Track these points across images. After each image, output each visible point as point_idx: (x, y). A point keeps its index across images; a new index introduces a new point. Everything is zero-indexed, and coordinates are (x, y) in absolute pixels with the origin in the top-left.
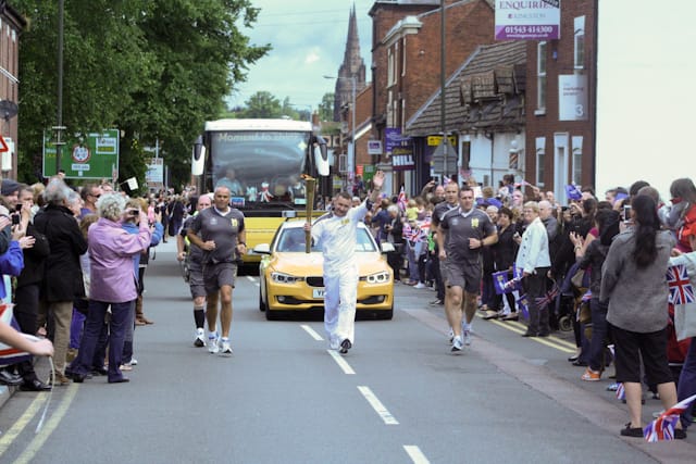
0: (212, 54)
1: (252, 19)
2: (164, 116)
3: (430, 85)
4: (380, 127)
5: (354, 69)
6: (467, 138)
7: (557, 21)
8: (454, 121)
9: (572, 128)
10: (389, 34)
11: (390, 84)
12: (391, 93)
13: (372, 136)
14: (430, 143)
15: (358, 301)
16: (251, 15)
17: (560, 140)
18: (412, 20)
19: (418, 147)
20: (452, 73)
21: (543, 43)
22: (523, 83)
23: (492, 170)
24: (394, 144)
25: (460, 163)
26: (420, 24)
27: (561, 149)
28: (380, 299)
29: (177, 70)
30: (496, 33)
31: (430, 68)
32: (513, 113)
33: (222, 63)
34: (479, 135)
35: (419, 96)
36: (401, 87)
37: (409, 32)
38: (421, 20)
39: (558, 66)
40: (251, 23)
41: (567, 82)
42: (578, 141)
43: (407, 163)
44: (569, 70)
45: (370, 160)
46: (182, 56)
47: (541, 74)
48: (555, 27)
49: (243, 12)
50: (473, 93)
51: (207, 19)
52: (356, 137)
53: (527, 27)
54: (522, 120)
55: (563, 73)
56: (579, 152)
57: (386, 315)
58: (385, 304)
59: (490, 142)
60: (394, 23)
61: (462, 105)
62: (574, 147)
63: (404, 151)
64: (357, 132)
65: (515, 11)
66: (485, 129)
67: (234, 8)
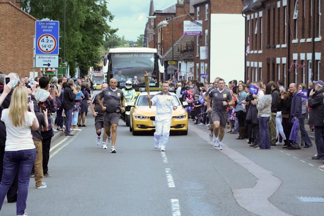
0: (98, 32)
1: (112, 19)
6: (180, 62)
7: (201, 30)
8: (176, 56)
9: (204, 61)
10: (158, 25)
11: (159, 42)
12: (159, 45)
14: (169, 64)
16: (111, 18)
17: (202, 65)
18: (165, 22)
20: (178, 40)
21: (198, 36)
22: (193, 47)
23: (186, 72)
25: (178, 70)
26: (167, 23)
27: (202, 67)
29: (85, 37)
30: (184, 33)
32: (191, 56)
33: (102, 35)
35: (168, 47)
36: (161, 44)
37: (164, 26)
38: (168, 22)
39: (202, 44)
40: (112, 21)
41: (203, 49)
42: (206, 65)
44: (204, 45)
46: (88, 33)
47: (198, 45)
48: (201, 32)
49: (109, 17)
50: (181, 48)
51: (96, 20)
53: (193, 32)
54: (193, 58)
55: (202, 46)
56: (206, 68)
59: (185, 64)
60: (160, 22)
61: (179, 51)
65: (189, 27)
66: (184, 60)
67: (105, 16)
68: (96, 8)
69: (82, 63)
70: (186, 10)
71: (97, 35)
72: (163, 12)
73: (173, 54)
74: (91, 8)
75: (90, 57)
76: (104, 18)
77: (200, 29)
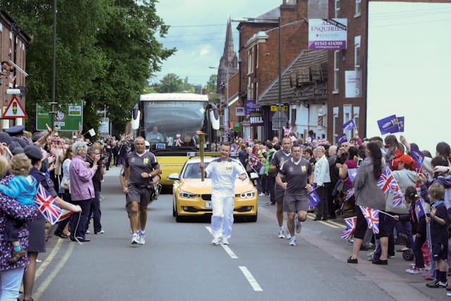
0: (140, 54)
1: (165, 32)
2: (110, 92)
3: (273, 74)
4: (243, 99)
5: (230, 59)
6: (294, 107)
7: (345, 38)
8: (286, 96)
9: (353, 102)
10: (249, 42)
11: (249, 73)
12: (250, 78)
13: (239, 105)
14: (272, 110)
15: (235, 210)
16: (164, 30)
17: (347, 109)
18: (262, 34)
19: (265, 112)
20: (286, 67)
21: (337, 51)
22: (326, 75)
23: (309, 126)
24: (251, 110)
25: (290, 122)
26: (267, 37)
27: (347, 114)
28: (249, 208)
29: (117, 64)
30: (309, 45)
31: (273, 63)
32: (321, 92)
33: (146, 60)
34: (301, 105)
35: (267, 80)
36: (256, 75)
37: (260, 41)
38: (267, 34)
39: (346, 65)
40: (165, 35)
41: (350, 75)
42: (357, 110)
43: (258, 122)
44: (352, 69)
45: (237, 119)
46: (121, 56)
47: (336, 69)
48: (344, 42)
49: (159, 28)
50: (297, 80)
51: (136, 33)
52: (230, 104)
53: (328, 42)
54: (325, 97)
55: (348, 70)
56: (357, 116)
57: (253, 219)
58: (252, 212)
59: (307, 109)
60: (252, 35)
61: (292, 87)
62: (354, 113)
63: (257, 114)
64: (230, 102)
65: (321, 32)
66: (305, 101)
67: (154, 26)
68: (136, 11)
69: (115, 114)
70: (301, 14)
71: (137, 59)
72: (256, 21)
73: (280, 93)
74: (126, 10)
75: (125, 99)
76: (151, 29)
77: (342, 36)
